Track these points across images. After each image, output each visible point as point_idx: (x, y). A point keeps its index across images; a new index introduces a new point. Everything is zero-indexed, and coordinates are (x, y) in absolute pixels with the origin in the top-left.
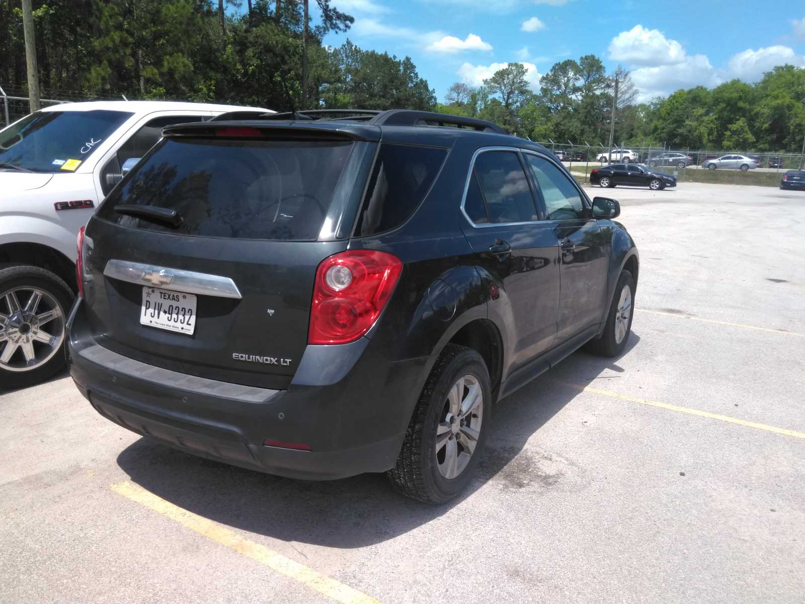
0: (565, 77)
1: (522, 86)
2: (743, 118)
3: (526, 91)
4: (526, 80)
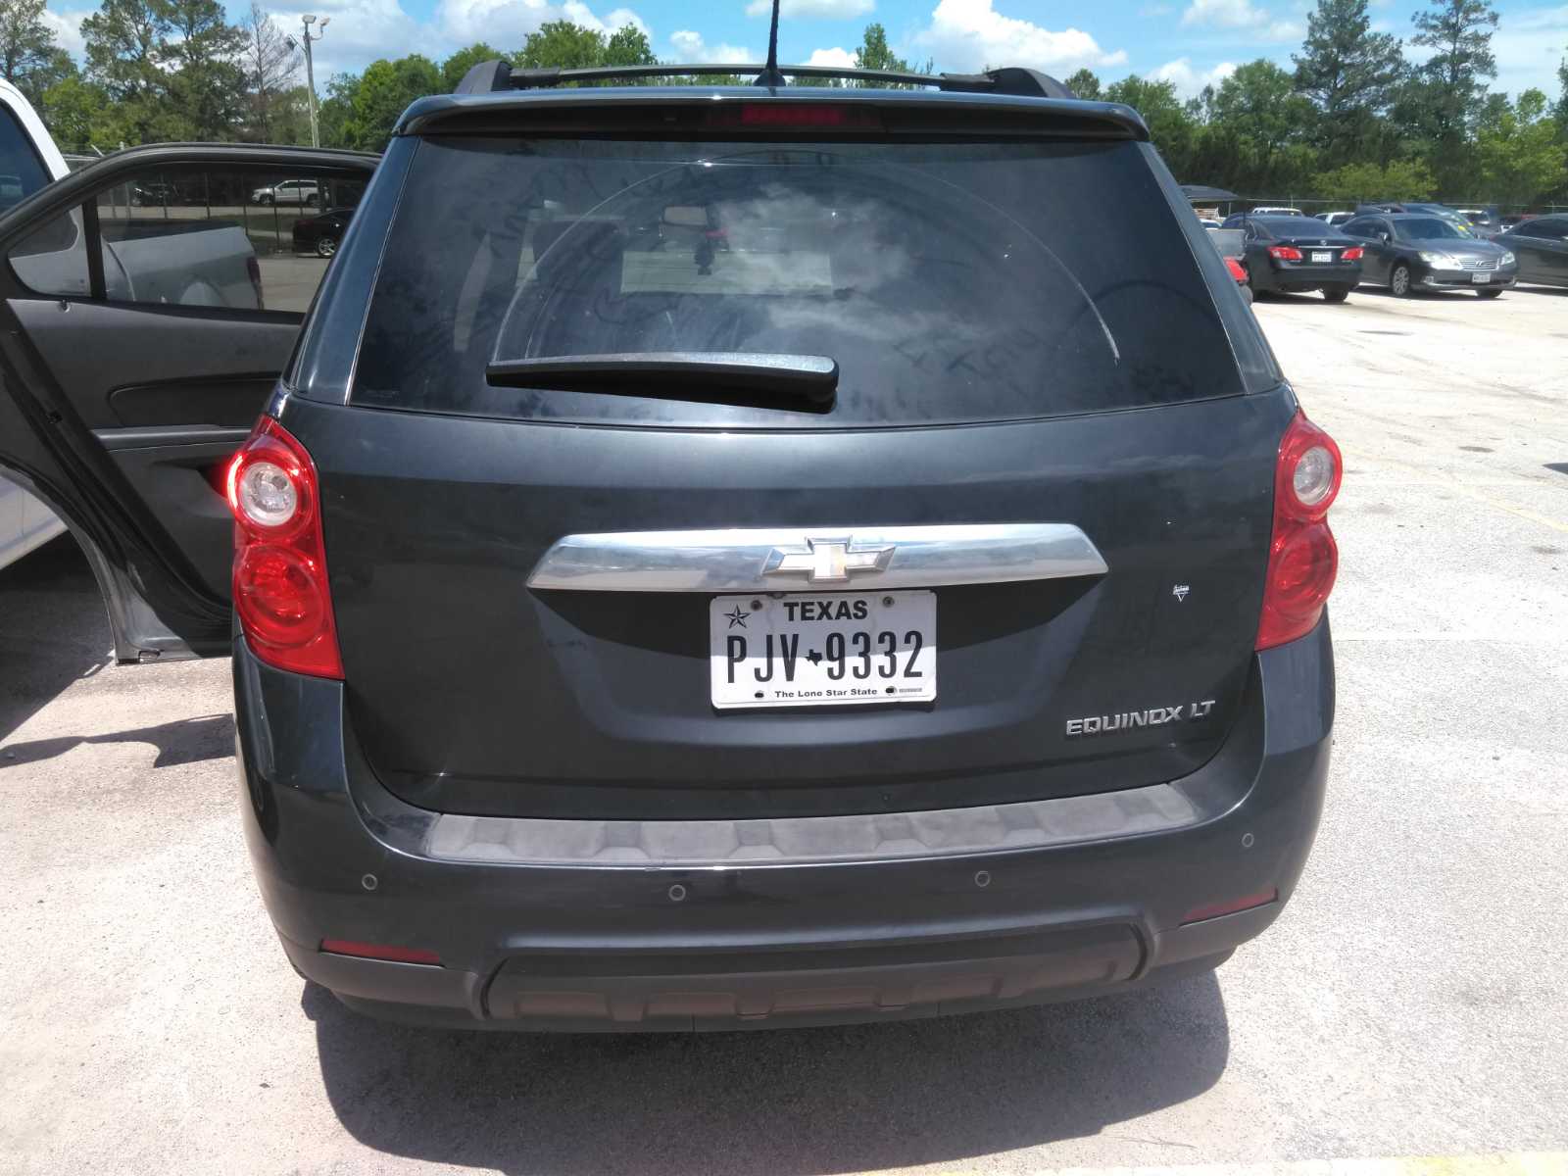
0: (137, 22)
1: (39, 39)
3: (52, 50)
4: (47, 26)
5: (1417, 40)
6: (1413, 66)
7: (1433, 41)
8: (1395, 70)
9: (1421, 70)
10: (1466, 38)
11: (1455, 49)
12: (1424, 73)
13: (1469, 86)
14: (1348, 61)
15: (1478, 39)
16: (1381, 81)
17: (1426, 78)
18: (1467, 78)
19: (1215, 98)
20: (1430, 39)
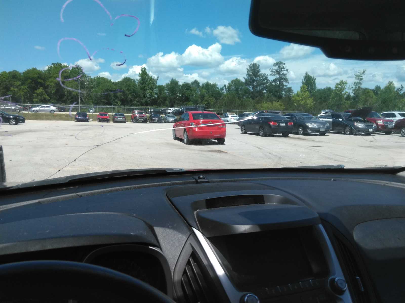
2: (41, 88)
5: (271, 75)
6: (271, 80)
7: (275, 75)
8: (267, 81)
9: (272, 82)
10: (282, 74)
11: (279, 77)
12: (273, 82)
13: (283, 85)
14: (256, 79)
15: (284, 75)
16: (264, 84)
17: (273, 83)
18: (283, 84)
19: (227, 87)
20: (274, 75)
